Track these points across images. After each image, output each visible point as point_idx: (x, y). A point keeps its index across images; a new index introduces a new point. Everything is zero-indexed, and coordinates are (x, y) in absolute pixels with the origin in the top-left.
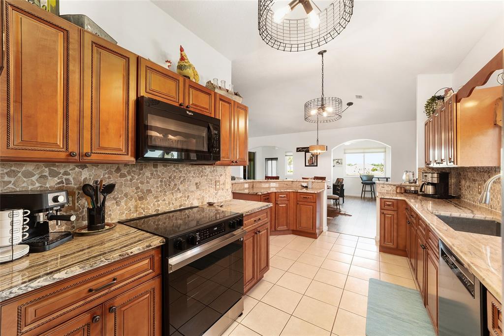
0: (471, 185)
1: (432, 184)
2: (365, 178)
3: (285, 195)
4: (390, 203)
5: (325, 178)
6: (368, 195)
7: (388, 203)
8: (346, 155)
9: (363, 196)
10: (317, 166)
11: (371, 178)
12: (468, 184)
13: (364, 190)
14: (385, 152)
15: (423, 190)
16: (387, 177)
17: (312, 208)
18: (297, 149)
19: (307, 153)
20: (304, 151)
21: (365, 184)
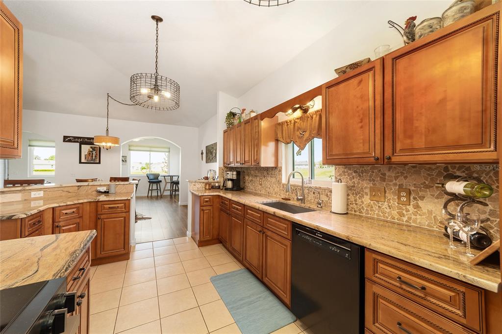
0: (254, 179)
1: (232, 180)
2: (151, 177)
3: (74, 210)
4: (208, 199)
5: (129, 178)
6: (155, 194)
7: (206, 199)
8: (131, 152)
9: (150, 195)
10: (99, 163)
11: (156, 176)
12: (251, 178)
13: (150, 189)
14: (169, 152)
15: (225, 185)
16: (171, 175)
17: (123, 221)
18: (65, 137)
19: (82, 145)
20: (77, 142)
21: (151, 182)
